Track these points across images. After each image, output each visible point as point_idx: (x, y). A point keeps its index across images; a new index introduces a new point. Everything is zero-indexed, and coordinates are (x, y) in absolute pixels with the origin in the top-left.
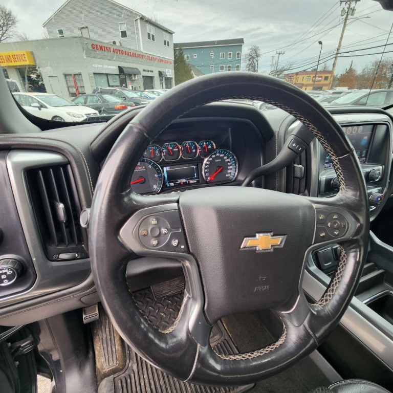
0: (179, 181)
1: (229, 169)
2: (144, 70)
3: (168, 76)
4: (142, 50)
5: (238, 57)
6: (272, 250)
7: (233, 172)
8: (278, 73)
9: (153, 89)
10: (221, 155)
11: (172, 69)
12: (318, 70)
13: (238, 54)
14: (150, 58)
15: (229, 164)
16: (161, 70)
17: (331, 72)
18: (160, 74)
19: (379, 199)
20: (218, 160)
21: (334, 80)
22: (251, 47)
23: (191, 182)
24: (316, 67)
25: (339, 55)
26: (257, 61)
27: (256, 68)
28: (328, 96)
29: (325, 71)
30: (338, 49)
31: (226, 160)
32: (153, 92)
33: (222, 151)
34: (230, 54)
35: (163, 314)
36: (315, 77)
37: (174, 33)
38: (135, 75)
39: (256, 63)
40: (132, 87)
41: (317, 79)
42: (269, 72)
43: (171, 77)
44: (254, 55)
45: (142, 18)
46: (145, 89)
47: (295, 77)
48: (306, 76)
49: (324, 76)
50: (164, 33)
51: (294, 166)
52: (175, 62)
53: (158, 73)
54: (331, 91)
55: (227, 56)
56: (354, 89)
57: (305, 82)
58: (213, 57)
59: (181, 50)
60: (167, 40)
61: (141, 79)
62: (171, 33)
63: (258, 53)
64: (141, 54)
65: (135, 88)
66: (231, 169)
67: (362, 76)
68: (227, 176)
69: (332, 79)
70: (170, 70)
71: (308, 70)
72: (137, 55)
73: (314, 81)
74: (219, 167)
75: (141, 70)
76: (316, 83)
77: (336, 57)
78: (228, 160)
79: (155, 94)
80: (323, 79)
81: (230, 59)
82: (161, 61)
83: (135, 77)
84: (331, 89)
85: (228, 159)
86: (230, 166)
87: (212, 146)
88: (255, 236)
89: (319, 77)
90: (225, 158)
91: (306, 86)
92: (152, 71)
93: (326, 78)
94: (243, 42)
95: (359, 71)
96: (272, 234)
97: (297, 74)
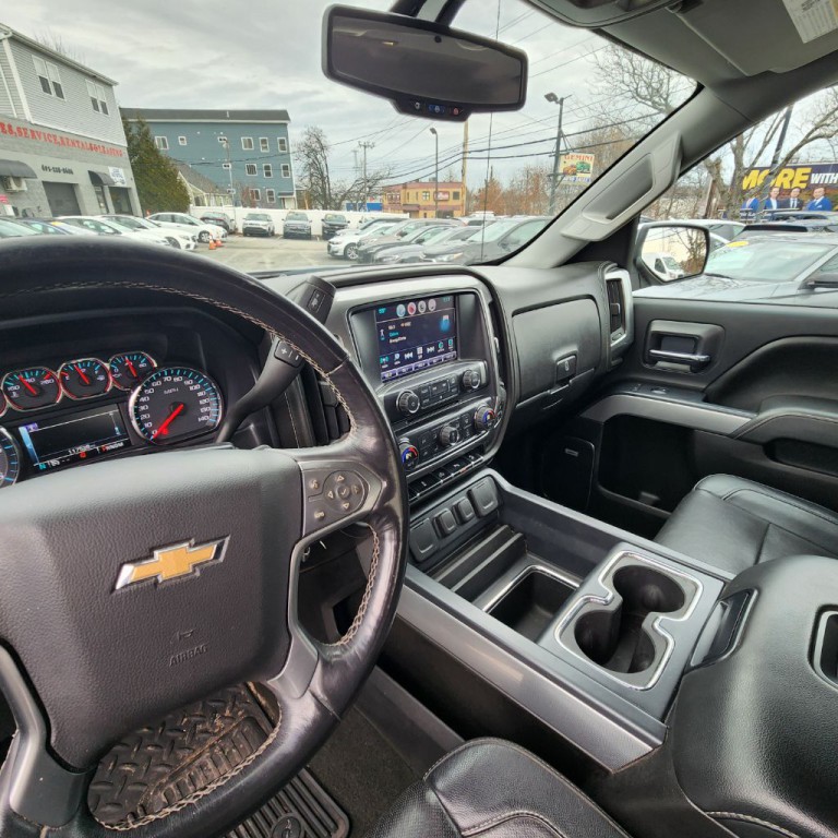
0: (72, 452)
1: (202, 406)
2: (45, 168)
3: (119, 185)
4: (28, 116)
5: (283, 148)
6: (198, 574)
7: (212, 409)
8: (370, 184)
9: (80, 214)
10: (177, 379)
11: (124, 168)
12: (440, 180)
13: (282, 142)
14: (59, 140)
15: (200, 394)
16: (97, 169)
17: (460, 184)
18: (95, 178)
19: (488, 417)
20: (170, 391)
21: (469, 197)
22: (306, 130)
23: (108, 448)
24: (434, 175)
25: (468, 155)
26: (325, 158)
27: (325, 173)
28: (461, 229)
29: (452, 183)
30: (464, 145)
31: (191, 388)
32: (80, 222)
33: (175, 371)
34: (264, 141)
35: (127, 768)
36: (437, 193)
37: (116, 84)
38: (17, 179)
39: (323, 163)
40: (15, 210)
41: (441, 196)
42: (353, 181)
43: (125, 186)
44: (315, 146)
45: (16, 40)
46: (55, 213)
47: (402, 191)
48: (420, 191)
49: (451, 191)
50: (89, 82)
51: (320, 386)
52: (132, 152)
53: (88, 176)
54: (466, 220)
55: (257, 145)
56: (502, 214)
57: (421, 202)
58: (224, 146)
59: (143, 125)
60: (100, 99)
61: (42, 190)
62: (108, 84)
63: (322, 142)
64: (29, 127)
65: (24, 211)
66: (208, 405)
67: (512, 193)
68: (200, 420)
69: (465, 197)
70: (121, 171)
71: (423, 180)
72: (15, 129)
73: (437, 201)
74: (176, 405)
75: (37, 168)
76: (439, 204)
77: (464, 159)
78: (197, 387)
79: (87, 226)
80: (451, 196)
81: (265, 151)
82: (92, 148)
83: (19, 185)
84: (467, 215)
85: (194, 384)
86: (202, 398)
87: (148, 361)
88: (152, 556)
89: (445, 193)
90: (187, 383)
91: (425, 209)
92: (70, 172)
93: (456, 195)
94: (288, 119)
95: (505, 184)
96: (193, 542)
97: (405, 186)
